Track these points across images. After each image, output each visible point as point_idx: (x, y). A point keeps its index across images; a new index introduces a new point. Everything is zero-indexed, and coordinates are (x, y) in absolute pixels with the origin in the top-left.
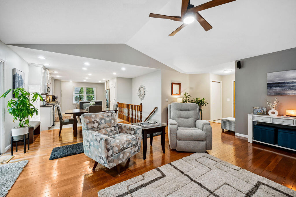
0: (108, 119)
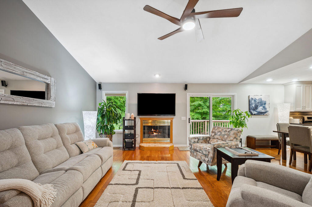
0: (223, 133)
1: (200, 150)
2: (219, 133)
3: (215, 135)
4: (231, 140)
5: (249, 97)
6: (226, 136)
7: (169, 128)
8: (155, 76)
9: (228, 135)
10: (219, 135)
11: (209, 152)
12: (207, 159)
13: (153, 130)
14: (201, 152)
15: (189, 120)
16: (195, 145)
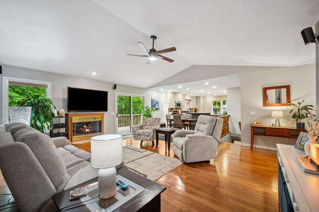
1: (143, 133)
2: (149, 122)
3: (146, 123)
4: (157, 125)
5: (152, 98)
6: (154, 123)
7: (100, 123)
8: (92, 73)
9: (155, 122)
10: (149, 123)
11: (150, 133)
12: (149, 138)
13: (85, 126)
14: (144, 134)
15: (117, 115)
16: (137, 131)
